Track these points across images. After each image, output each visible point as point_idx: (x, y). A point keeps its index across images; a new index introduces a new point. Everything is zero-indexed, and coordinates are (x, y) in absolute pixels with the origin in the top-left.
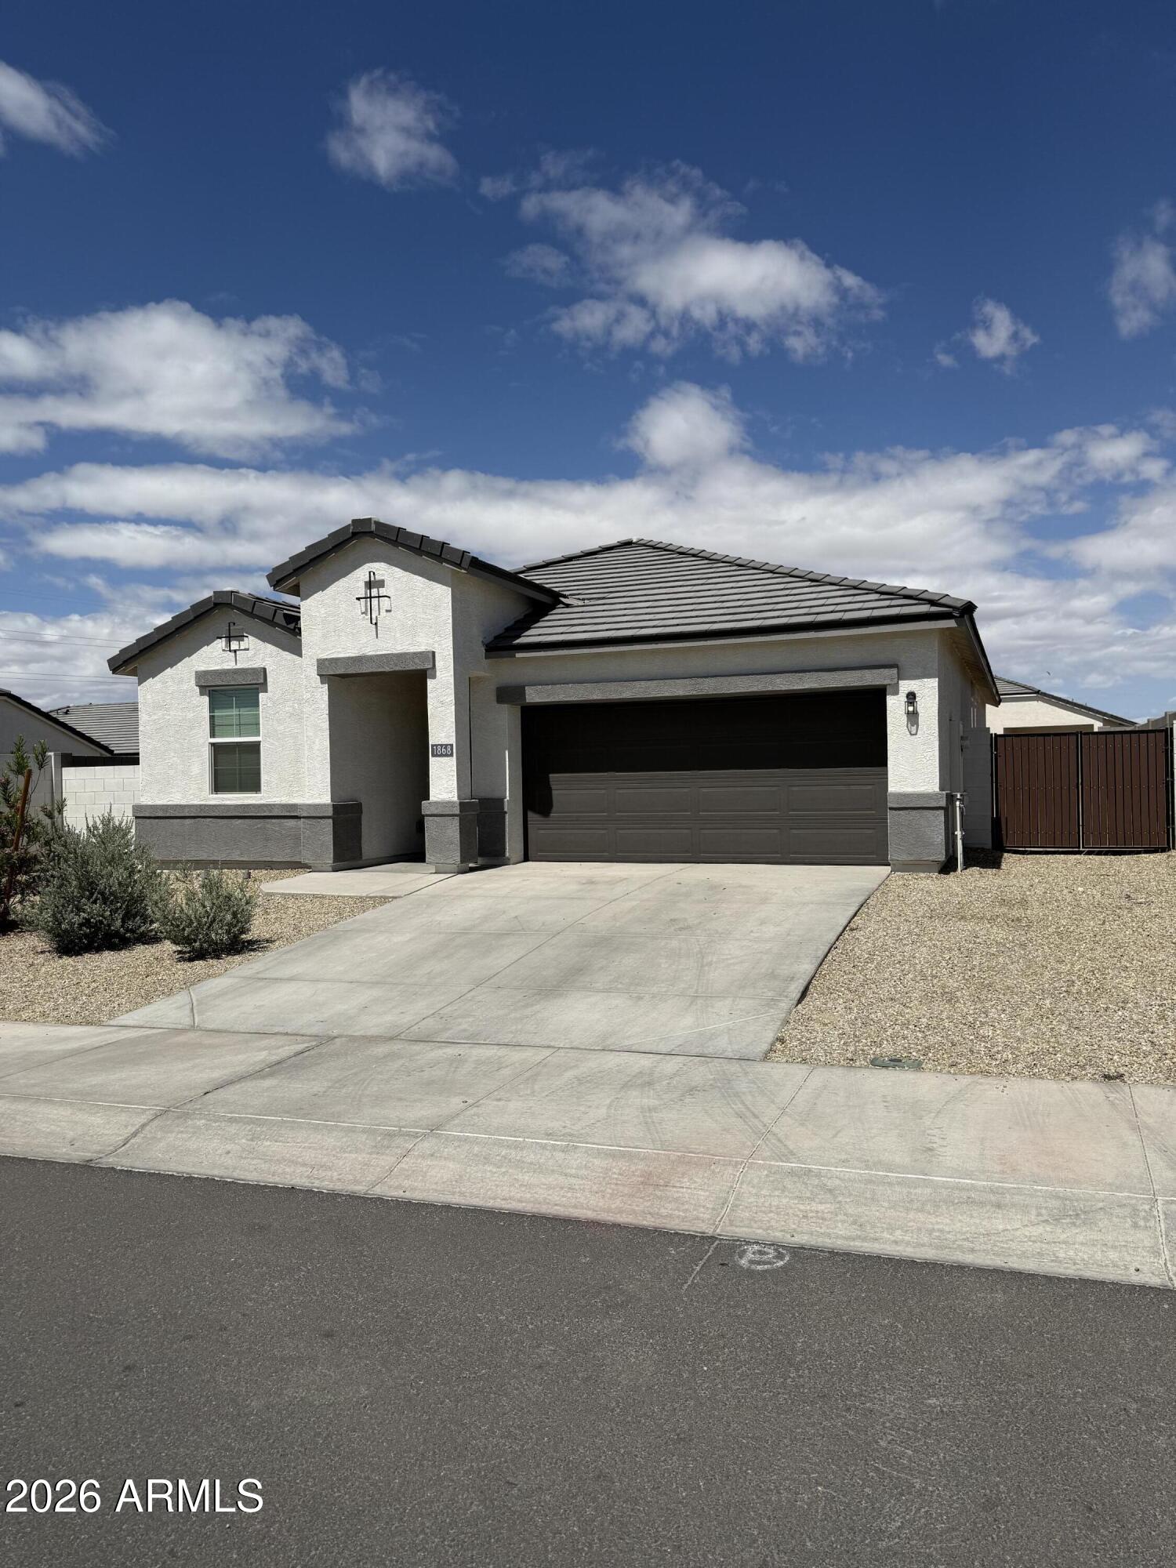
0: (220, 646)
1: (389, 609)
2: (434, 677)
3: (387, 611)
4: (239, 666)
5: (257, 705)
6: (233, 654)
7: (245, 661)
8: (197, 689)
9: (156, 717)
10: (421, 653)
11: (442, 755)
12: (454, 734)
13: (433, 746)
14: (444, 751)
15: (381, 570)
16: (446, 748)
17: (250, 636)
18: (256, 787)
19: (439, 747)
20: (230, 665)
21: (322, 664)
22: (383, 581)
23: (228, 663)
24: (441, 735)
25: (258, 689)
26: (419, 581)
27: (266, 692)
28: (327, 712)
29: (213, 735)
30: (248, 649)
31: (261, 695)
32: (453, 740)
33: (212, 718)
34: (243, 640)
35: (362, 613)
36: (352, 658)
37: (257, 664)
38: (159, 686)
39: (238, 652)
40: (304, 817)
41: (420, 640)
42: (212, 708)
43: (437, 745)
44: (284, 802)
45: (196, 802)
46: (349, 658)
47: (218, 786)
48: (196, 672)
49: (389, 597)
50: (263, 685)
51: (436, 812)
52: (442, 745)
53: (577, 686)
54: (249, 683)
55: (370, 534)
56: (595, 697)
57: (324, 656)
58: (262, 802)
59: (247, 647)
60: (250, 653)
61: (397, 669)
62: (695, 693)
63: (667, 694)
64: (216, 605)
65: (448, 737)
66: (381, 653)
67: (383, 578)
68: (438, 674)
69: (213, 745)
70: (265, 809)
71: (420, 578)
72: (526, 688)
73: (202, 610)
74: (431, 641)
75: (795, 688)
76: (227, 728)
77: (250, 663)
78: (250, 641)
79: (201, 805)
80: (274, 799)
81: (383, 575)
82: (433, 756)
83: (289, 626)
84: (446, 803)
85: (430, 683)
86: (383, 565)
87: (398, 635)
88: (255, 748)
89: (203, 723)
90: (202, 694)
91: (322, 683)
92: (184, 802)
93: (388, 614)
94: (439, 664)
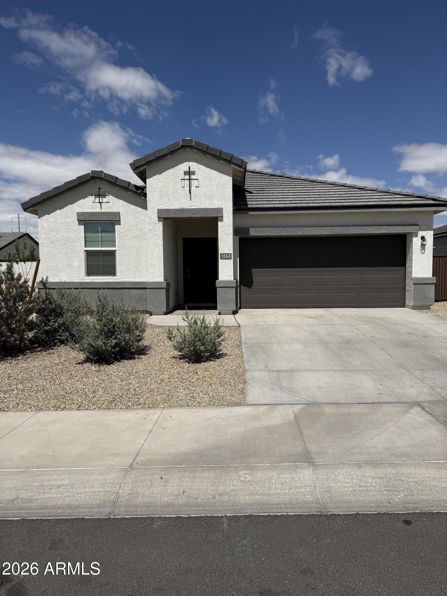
0: (91, 199)
1: (198, 186)
2: (222, 221)
3: (196, 187)
4: (103, 211)
5: (114, 232)
6: (99, 204)
7: (106, 208)
8: (77, 222)
9: (50, 236)
10: (215, 208)
11: (226, 259)
12: (232, 249)
13: (221, 254)
14: (226, 257)
15: (194, 166)
16: (228, 255)
17: (110, 196)
18: (113, 273)
19: (224, 255)
20: (98, 210)
21: (160, 211)
22: (194, 172)
23: (97, 209)
24: (225, 249)
25: (114, 223)
26: (214, 173)
27: (120, 224)
28: (162, 236)
29: (85, 247)
30: (108, 202)
31: (116, 226)
32: (231, 252)
33: (85, 237)
34: (105, 197)
35: (183, 187)
36: (178, 209)
37: (115, 210)
38: (52, 219)
39: (102, 203)
40: (149, 288)
41: (215, 202)
42: (85, 232)
43: (223, 254)
44: (131, 281)
45: (76, 281)
46: (176, 209)
47: (90, 272)
48: (77, 213)
49: (198, 179)
50: (118, 222)
51: (223, 286)
52: (226, 254)
53: (276, 229)
54: (110, 220)
55: (192, 147)
56: (284, 234)
57: (161, 207)
58: (118, 281)
59: (108, 201)
60: (109, 205)
61: (203, 216)
62: (332, 233)
63: (319, 234)
64: (92, 178)
65: (229, 250)
66: (192, 208)
67: (194, 170)
68: (224, 219)
69: (86, 251)
70: (121, 284)
71: (215, 171)
72: (250, 229)
73: (84, 180)
74: (221, 203)
75: (377, 232)
76: (94, 243)
77: (110, 209)
78: (110, 198)
79: (81, 282)
80: (125, 279)
81: (195, 169)
82: (221, 259)
83: (138, 191)
84: (229, 281)
85: (220, 224)
86: (194, 163)
87: (202, 199)
88: (113, 253)
89: (81, 239)
90: (79, 224)
91: (159, 221)
92: (69, 280)
93: (197, 188)
94: (225, 215)
